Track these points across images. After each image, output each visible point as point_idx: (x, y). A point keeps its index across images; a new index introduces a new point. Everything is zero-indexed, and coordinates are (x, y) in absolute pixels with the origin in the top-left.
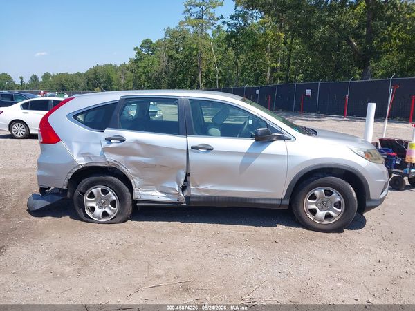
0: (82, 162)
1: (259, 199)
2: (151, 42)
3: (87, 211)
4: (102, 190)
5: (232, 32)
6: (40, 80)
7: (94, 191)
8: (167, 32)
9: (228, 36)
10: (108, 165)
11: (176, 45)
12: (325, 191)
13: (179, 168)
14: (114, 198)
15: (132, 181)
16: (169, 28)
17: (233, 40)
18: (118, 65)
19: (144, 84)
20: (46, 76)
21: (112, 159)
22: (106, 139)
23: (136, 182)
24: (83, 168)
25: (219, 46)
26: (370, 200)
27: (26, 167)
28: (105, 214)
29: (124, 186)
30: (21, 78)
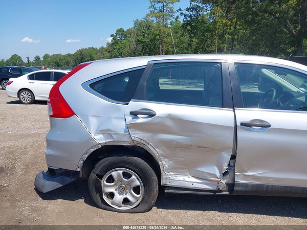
0: (100, 140)
2: (124, 31)
3: (105, 197)
4: (123, 173)
5: (188, 21)
6: (42, 59)
7: (114, 174)
8: (136, 22)
9: (184, 24)
10: (132, 144)
11: (143, 32)
13: (224, 149)
14: (138, 183)
15: (160, 163)
16: (137, 20)
17: (188, 27)
18: (98, 48)
20: (46, 56)
21: (138, 136)
22: (132, 113)
23: (164, 164)
24: (102, 147)
25: (176, 33)
27: (32, 132)
28: (126, 201)
29: (151, 169)
30: (28, 58)
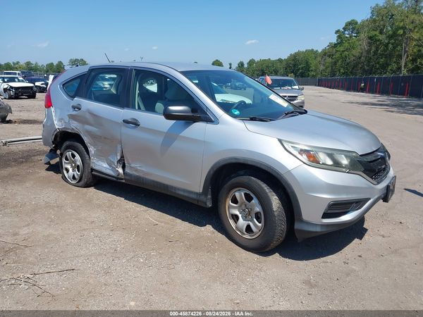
0: (59, 126)
1: (179, 189)
2: (356, 23)
3: (65, 172)
4: (72, 154)
6: (246, 66)
8: (374, 10)
10: (73, 132)
12: (245, 194)
14: (78, 163)
15: (89, 150)
16: (377, 5)
18: (320, 51)
19: (339, 70)
20: (251, 62)
21: (74, 126)
22: (72, 107)
23: (91, 151)
26: (301, 221)
30: (230, 64)
